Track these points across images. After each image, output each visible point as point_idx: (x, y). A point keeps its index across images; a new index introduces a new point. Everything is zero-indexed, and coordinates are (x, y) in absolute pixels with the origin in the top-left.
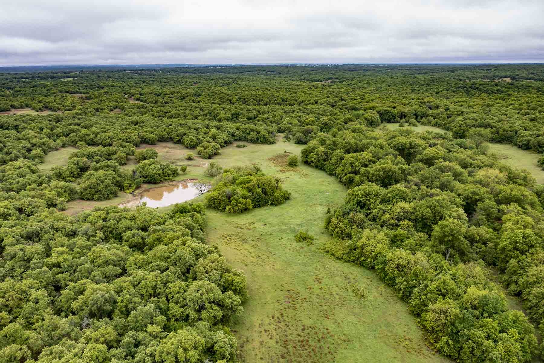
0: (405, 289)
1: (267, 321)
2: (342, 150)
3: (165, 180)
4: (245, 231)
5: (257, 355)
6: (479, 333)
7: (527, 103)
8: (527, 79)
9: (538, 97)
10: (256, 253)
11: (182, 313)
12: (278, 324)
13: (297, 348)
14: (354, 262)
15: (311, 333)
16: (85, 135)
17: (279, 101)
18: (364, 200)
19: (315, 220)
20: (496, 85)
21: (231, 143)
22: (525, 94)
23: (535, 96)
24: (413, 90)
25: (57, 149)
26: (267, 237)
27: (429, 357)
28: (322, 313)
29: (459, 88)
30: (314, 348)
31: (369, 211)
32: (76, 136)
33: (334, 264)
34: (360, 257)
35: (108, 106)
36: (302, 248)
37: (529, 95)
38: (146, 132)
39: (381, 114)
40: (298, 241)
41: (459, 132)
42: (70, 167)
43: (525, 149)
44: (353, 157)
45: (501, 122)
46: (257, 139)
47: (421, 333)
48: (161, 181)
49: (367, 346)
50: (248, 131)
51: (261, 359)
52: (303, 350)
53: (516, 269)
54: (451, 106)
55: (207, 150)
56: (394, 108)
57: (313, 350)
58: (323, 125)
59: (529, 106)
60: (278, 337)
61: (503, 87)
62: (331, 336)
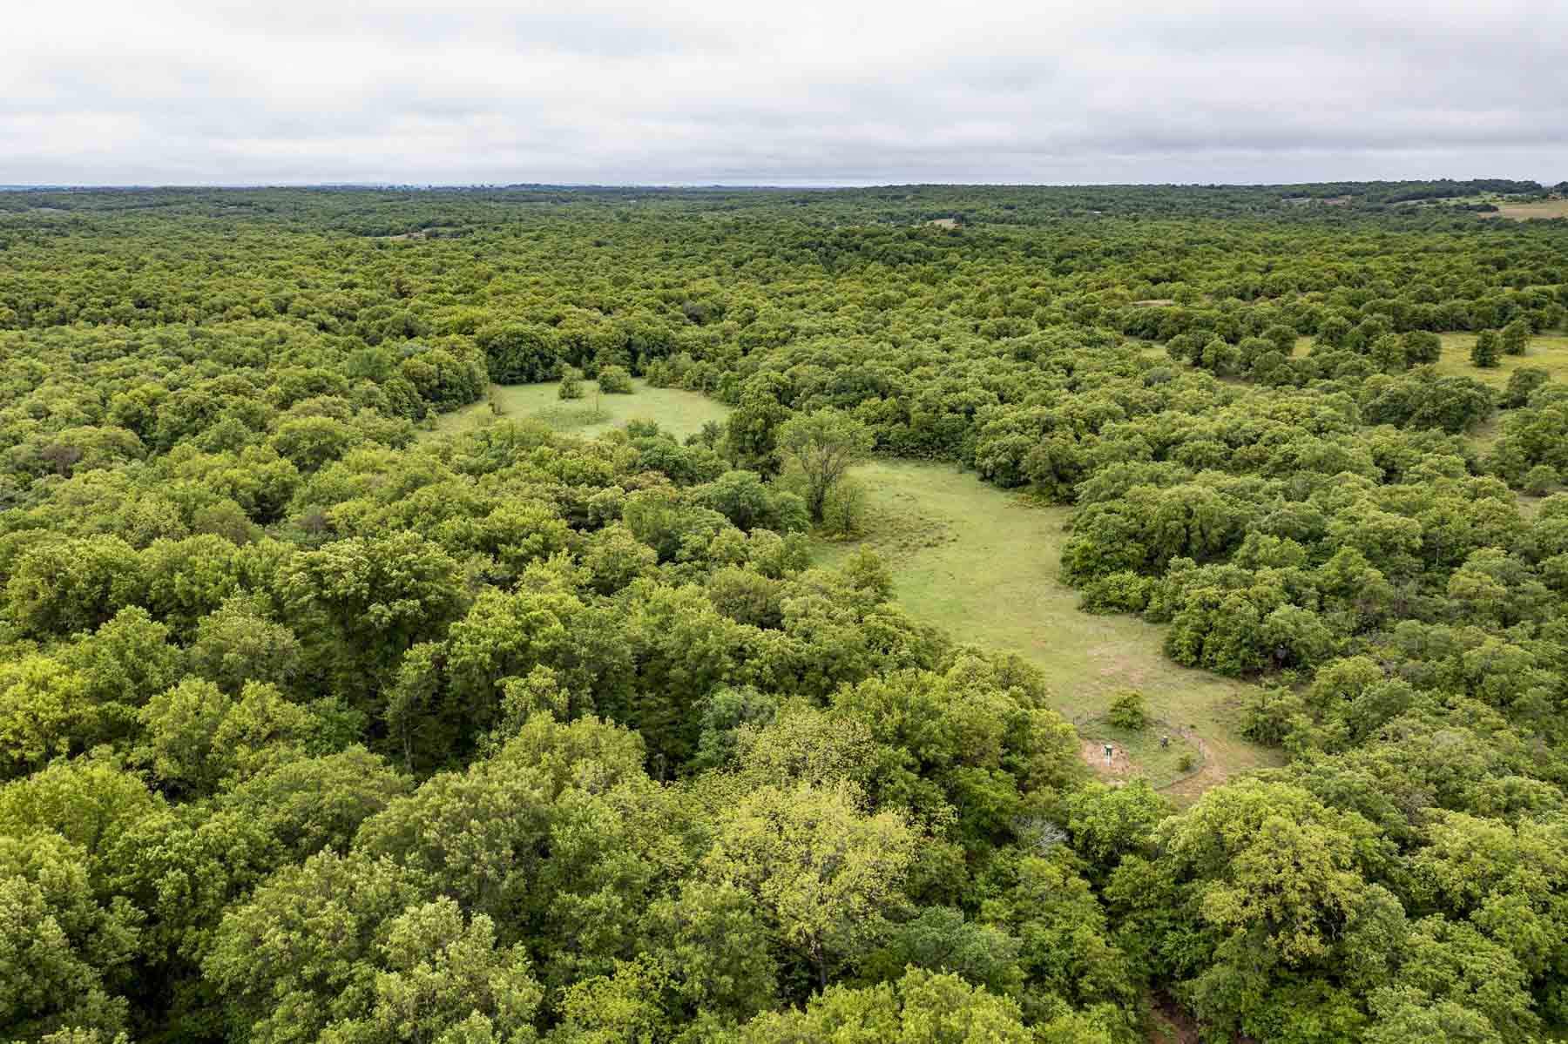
7: (1001, 291)
8: (996, 221)
9: (1028, 272)
20: (912, 237)
22: (993, 265)
23: (1021, 268)
24: (666, 257)
29: (803, 247)
37: (1004, 265)
45: (919, 371)
54: (765, 306)
59: (1008, 302)
61: (932, 242)
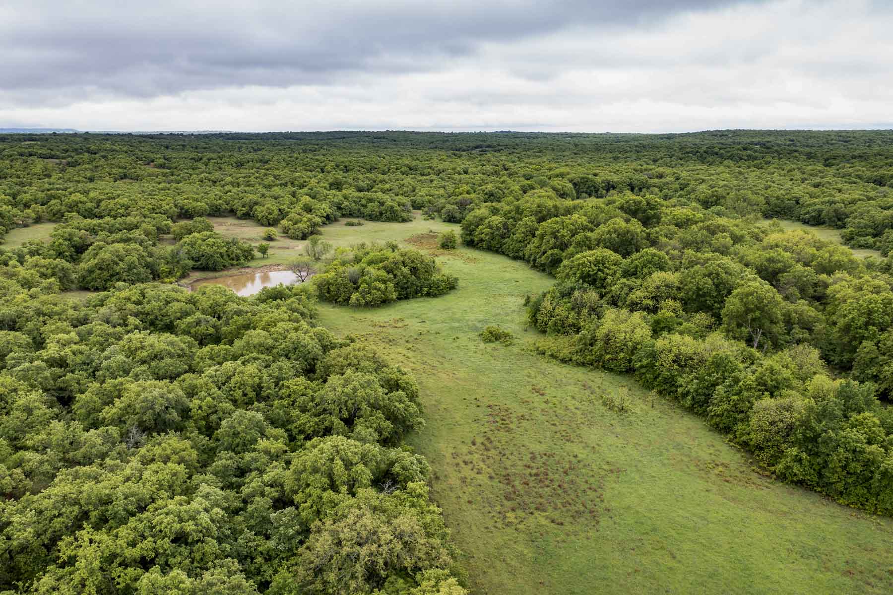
0: (696, 391)
1: (464, 449)
2: (533, 218)
3: (232, 265)
4: (391, 331)
5: (460, 497)
6: (854, 435)
10: (419, 358)
11: (318, 425)
12: (485, 453)
13: (531, 485)
14: (592, 364)
15: (548, 463)
16: (76, 204)
17: (404, 169)
18: (594, 270)
19: (507, 314)
21: (336, 220)
25: (26, 226)
26: (431, 337)
27: (767, 487)
28: (558, 434)
30: (560, 483)
31: (604, 291)
32: (61, 204)
33: (560, 370)
34: (603, 355)
35: (110, 174)
36: (495, 349)
38: (188, 199)
39: (575, 184)
40: (488, 340)
41: (710, 200)
42: (57, 243)
43: (813, 225)
44: (557, 222)
46: (381, 214)
47: (739, 455)
48: (224, 266)
49: (653, 477)
50: (364, 202)
51: (470, 502)
52: (541, 487)
53: (873, 356)
55: (299, 224)
56: (595, 175)
57: (559, 486)
58: (486, 196)
60: (489, 470)
62: (585, 466)
